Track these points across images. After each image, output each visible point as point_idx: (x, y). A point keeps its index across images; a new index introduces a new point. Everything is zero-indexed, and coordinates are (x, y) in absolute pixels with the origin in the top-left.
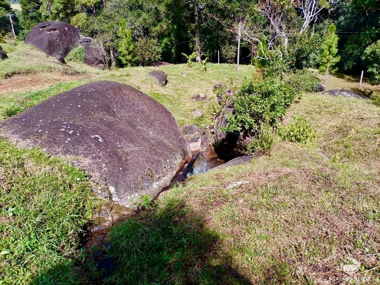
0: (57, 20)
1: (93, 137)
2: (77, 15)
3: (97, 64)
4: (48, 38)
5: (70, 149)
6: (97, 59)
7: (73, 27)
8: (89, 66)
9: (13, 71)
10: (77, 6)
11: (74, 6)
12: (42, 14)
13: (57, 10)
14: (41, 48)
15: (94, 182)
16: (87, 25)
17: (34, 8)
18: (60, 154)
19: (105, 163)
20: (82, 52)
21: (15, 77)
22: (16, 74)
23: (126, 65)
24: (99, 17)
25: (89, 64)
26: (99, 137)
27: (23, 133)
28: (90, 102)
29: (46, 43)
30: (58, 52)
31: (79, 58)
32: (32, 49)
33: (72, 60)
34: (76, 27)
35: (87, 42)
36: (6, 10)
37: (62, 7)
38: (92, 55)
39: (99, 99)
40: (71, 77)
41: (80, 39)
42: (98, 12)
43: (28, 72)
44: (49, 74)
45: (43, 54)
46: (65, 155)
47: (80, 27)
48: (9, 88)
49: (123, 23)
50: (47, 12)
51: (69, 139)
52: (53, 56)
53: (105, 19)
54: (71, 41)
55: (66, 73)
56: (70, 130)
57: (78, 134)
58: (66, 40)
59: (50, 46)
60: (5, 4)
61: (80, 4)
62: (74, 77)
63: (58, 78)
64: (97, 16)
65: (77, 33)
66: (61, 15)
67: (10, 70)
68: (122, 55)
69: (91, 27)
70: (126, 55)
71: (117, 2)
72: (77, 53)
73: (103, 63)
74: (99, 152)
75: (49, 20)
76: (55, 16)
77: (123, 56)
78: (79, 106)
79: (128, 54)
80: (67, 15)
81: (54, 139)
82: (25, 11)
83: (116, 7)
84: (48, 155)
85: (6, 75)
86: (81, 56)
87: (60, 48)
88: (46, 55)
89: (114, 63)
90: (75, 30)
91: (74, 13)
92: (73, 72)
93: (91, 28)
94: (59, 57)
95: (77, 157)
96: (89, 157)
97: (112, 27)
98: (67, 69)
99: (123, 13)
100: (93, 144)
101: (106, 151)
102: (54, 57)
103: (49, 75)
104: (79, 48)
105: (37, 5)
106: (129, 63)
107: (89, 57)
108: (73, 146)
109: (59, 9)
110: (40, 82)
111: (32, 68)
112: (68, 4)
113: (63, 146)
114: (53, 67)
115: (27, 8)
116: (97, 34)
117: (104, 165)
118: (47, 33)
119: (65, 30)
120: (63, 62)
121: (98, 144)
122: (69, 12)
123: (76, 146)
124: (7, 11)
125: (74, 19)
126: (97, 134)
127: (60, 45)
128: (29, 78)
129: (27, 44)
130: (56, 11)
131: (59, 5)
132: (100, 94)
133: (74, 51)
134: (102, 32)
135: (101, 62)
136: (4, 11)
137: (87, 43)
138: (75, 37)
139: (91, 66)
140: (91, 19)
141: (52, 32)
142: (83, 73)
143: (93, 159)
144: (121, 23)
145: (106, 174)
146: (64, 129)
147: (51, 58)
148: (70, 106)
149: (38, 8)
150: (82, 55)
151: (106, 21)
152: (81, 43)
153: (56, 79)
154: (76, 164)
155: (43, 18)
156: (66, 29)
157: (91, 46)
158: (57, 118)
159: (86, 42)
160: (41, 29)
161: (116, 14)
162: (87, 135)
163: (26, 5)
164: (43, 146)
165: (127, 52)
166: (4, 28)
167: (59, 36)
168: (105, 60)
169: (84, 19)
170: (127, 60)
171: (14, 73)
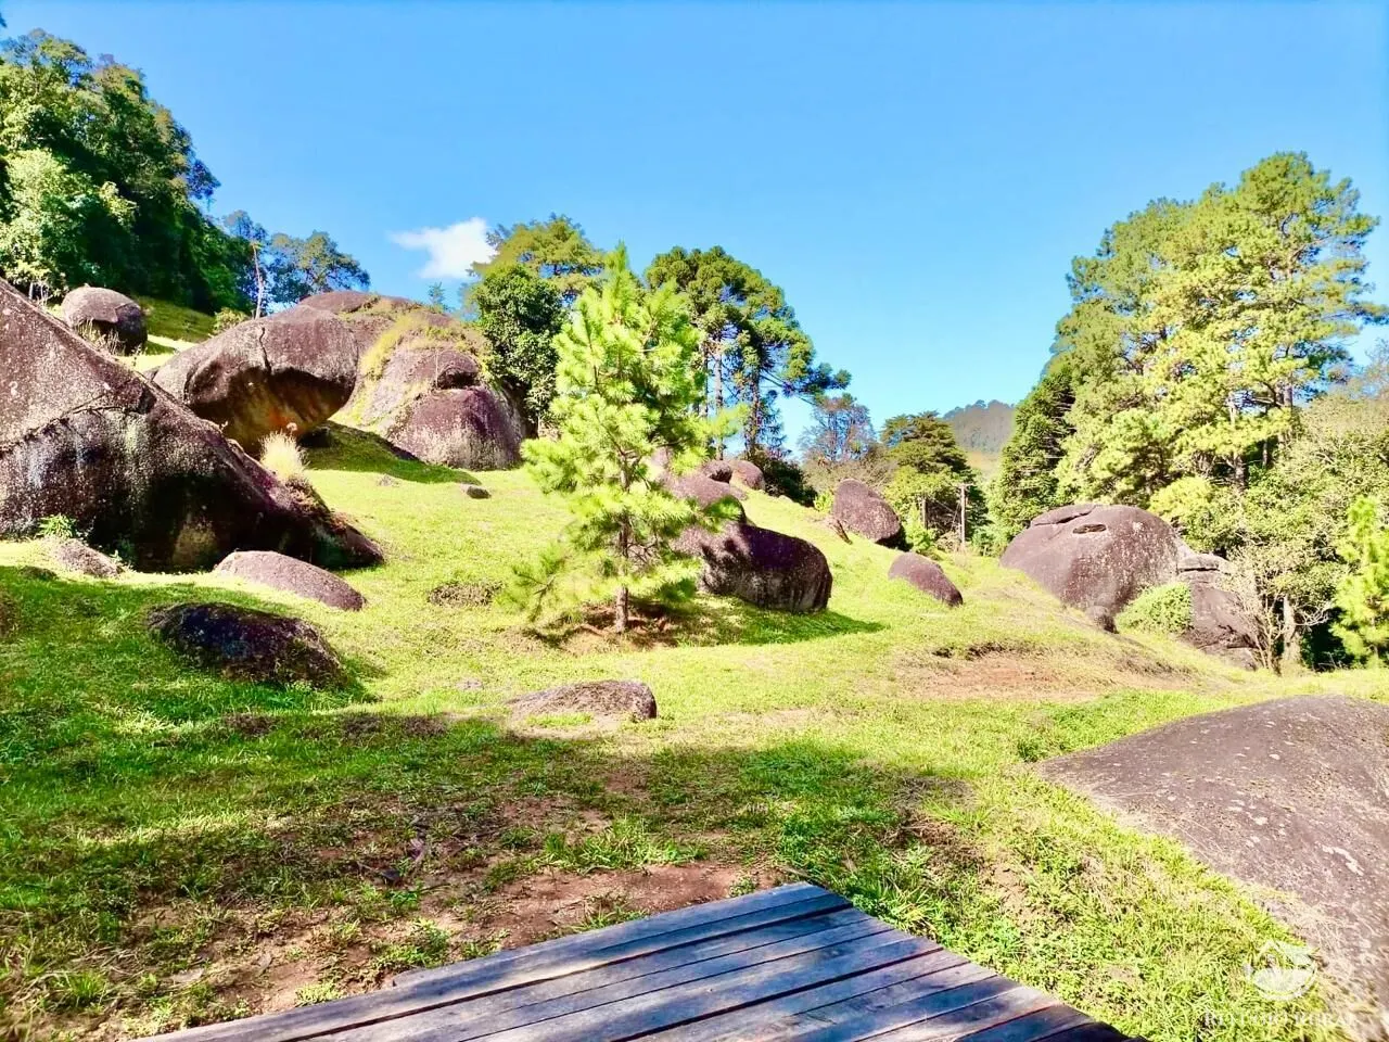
0: (1105, 500)
1: (1328, 849)
2: (1174, 485)
3: (1229, 647)
4: (1075, 553)
5: (1259, 867)
6: (1232, 631)
7: (1157, 520)
8: (1199, 652)
9: (987, 640)
10: (1180, 456)
11: (1169, 455)
12: (1061, 484)
13: (1112, 471)
14: (1046, 583)
15: (1335, 984)
16: (1206, 517)
17: (1041, 466)
18: (1231, 874)
19: (1370, 939)
20: (1177, 600)
21: (992, 658)
22: (993, 649)
23: (1363, 660)
24: (1253, 491)
25: (1197, 644)
26: (1349, 857)
27: (1125, 795)
28: (1308, 751)
29: (1065, 566)
30: (1097, 596)
31: (1164, 620)
32: (1020, 584)
33: (1141, 626)
34: (1167, 519)
35: (1203, 569)
36: (953, 470)
37: (1128, 460)
38: (1213, 615)
39: (1334, 748)
40: (1146, 679)
41: (1176, 560)
42: (1256, 474)
43: (1023, 649)
44: (1079, 662)
45: (1052, 600)
46: (1243, 878)
47: (1180, 521)
48: (979, 687)
49: (1367, 513)
50: (1076, 476)
51: (1256, 839)
52: (1077, 608)
53: (1279, 497)
54: (1147, 566)
55: (1129, 664)
56: (1256, 814)
57: (1282, 832)
58: (1131, 562)
59: (1076, 576)
60: (955, 456)
61: (1192, 450)
62: (1155, 682)
63: (1107, 676)
64: (1247, 486)
65: (1168, 543)
66: (1121, 485)
67: (980, 640)
68: (1347, 621)
69: (1223, 522)
70: (1365, 623)
71: (1335, 441)
72: (1159, 603)
73: (1252, 646)
74: (1350, 902)
75: (1081, 501)
76: (1100, 487)
77: (1354, 627)
78: (1276, 757)
79: (1373, 622)
80: (1141, 482)
81: (1214, 830)
82: (1011, 475)
83: (1330, 454)
84: (1200, 867)
85: (972, 650)
86: (1172, 615)
87: (1106, 584)
88: (1058, 603)
89: (1293, 651)
90: (1163, 531)
91: (1164, 478)
92: (1153, 663)
93: (1221, 525)
94: (1099, 611)
95: (1280, 893)
96: (1318, 907)
97: (1306, 522)
98: (1134, 651)
99: (1358, 474)
100: (1329, 872)
101: (1373, 906)
102: (1084, 610)
103: (1080, 666)
104: (1169, 586)
105: (1047, 456)
106: (1376, 656)
107: (1202, 620)
108: (1269, 861)
109: (1119, 468)
110: (1055, 683)
111: (1035, 639)
112: (1150, 451)
113: (1238, 851)
114: (1092, 641)
115: (1018, 465)
116: (1242, 543)
117: (1366, 944)
118: (1074, 540)
119: (1131, 531)
120: (1110, 627)
121: (1344, 875)
122: (1149, 474)
123: (1277, 864)
124: (955, 474)
125: (1161, 499)
126: (1341, 846)
127: (1106, 576)
128: (1026, 665)
129: (1006, 566)
130: (1107, 474)
131: (1120, 455)
132: (1337, 735)
133: (1150, 596)
134: (1264, 540)
135: (1246, 641)
136: (946, 473)
137: (1202, 573)
138: (1162, 553)
139: (1204, 650)
140: (1225, 495)
141: (1090, 535)
142: (1187, 671)
143: (1329, 913)
144: (1355, 513)
145: (1373, 971)
146: (1239, 809)
147: (1073, 613)
148: (1246, 752)
149: (1053, 463)
150: (1176, 611)
151: (1284, 503)
152: (1178, 572)
153: (1101, 678)
154: (1278, 913)
155: (1060, 492)
156: (1137, 526)
157: (1213, 584)
158: (1212, 776)
159: (1199, 570)
160: (1055, 526)
161: (1329, 478)
162: (1309, 839)
163: (1017, 459)
164: (1183, 839)
165: (1371, 614)
166: (938, 520)
167: (1110, 547)
168: (1261, 635)
169: (1199, 497)
170: (1366, 644)
171: (990, 648)
